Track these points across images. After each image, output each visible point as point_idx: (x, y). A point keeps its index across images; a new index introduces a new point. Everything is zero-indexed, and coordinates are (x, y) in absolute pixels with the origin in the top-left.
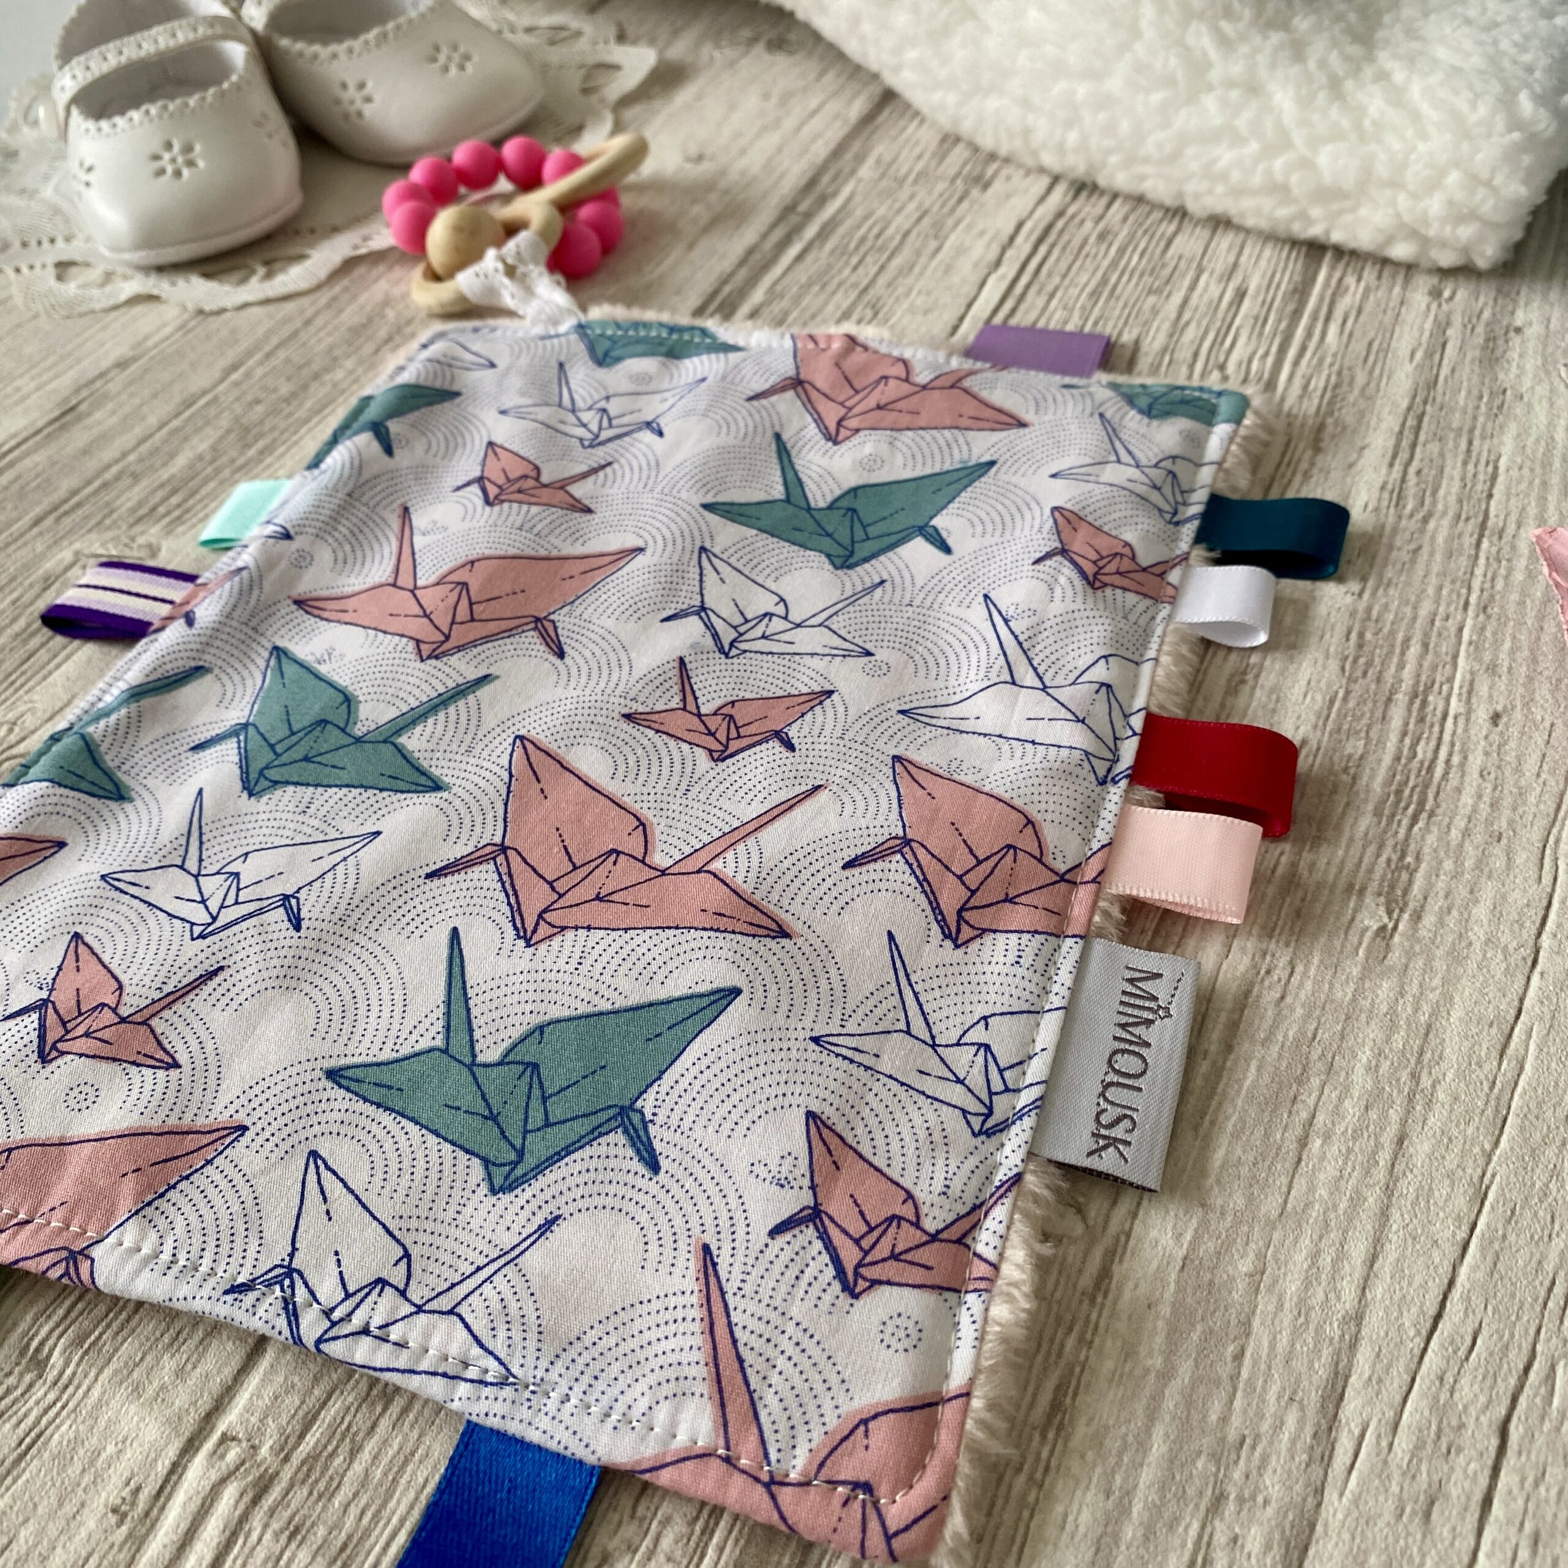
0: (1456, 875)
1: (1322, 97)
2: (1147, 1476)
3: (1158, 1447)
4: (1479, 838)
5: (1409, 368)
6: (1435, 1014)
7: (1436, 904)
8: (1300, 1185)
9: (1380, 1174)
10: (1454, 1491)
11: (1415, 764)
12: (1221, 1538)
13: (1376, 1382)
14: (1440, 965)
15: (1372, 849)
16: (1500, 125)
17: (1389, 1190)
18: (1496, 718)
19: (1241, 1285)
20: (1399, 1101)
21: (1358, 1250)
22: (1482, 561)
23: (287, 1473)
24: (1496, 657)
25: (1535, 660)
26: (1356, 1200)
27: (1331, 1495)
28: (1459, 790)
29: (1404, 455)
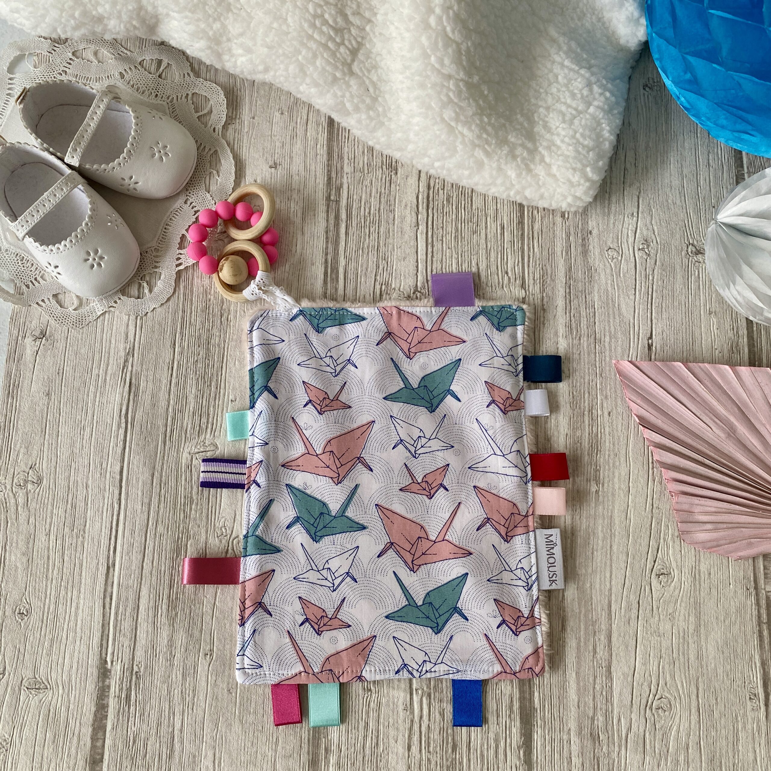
0: (609, 470)
1: (524, 173)
2: (582, 633)
3: (582, 627)
4: (612, 457)
5: (562, 261)
6: (612, 512)
7: (606, 480)
8: (594, 563)
9: (608, 556)
10: (633, 617)
11: (593, 435)
12: (597, 640)
13: (616, 601)
14: (610, 498)
15: (589, 466)
16: (582, 181)
17: (611, 560)
18: (609, 413)
19: (589, 589)
20: (609, 537)
21: (608, 575)
22: (597, 354)
23: (432, 691)
24: (606, 393)
25: (616, 391)
26: (606, 563)
27: (613, 625)
28: (605, 441)
29: (568, 308)
